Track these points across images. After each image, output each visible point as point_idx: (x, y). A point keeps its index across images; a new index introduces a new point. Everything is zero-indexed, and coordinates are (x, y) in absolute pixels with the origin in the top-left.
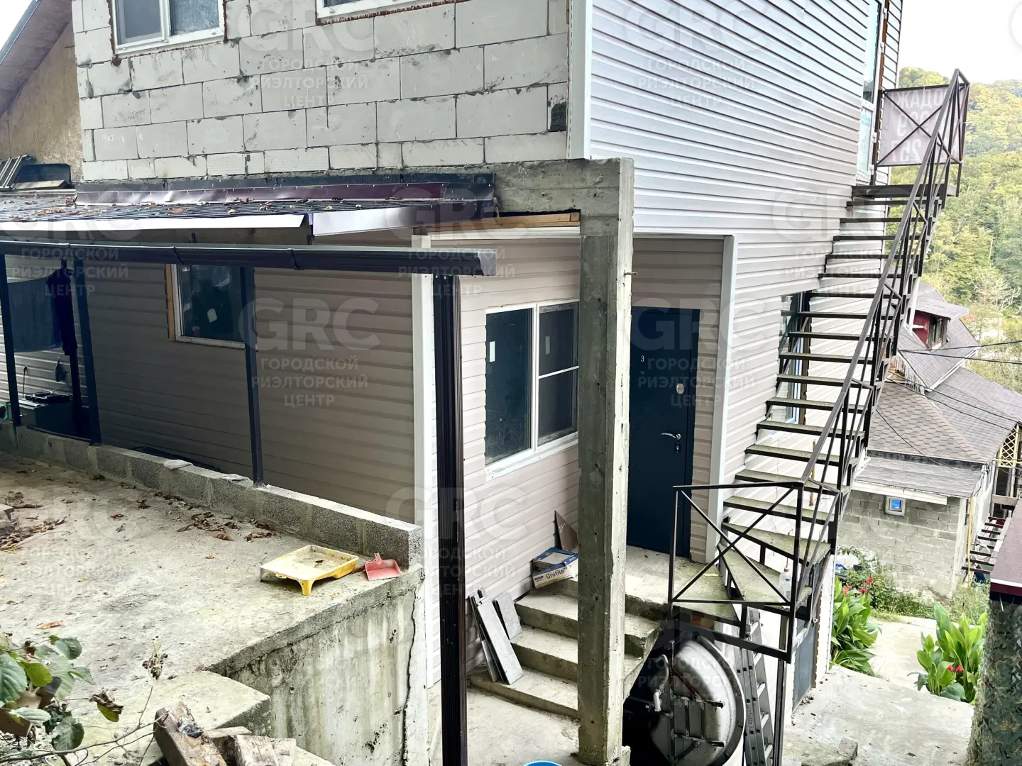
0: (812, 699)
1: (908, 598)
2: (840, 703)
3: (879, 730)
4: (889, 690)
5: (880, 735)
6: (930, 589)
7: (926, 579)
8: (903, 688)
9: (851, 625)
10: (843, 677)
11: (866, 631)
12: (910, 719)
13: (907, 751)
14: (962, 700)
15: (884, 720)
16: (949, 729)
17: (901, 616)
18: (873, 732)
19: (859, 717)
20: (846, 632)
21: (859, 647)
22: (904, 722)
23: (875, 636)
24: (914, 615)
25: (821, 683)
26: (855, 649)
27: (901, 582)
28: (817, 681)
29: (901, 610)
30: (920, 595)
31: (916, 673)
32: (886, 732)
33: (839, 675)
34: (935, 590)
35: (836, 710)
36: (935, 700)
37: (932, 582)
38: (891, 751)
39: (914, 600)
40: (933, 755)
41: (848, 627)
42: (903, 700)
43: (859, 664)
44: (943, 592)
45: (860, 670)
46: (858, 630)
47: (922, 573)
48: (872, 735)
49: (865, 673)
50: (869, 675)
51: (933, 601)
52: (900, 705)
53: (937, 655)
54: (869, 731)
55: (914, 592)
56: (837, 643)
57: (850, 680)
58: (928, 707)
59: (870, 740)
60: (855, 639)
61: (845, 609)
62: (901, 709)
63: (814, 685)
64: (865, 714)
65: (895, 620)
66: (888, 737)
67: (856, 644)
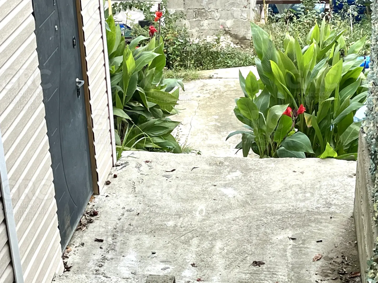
0: (95, 214)
1: (205, 48)
2: (139, 208)
3: (202, 236)
4: (207, 167)
5: (206, 245)
6: (227, 32)
7: (222, 21)
8: (226, 159)
9: (142, 86)
10: (138, 166)
11: (163, 90)
12: (244, 204)
13: (251, 260)
14: (308, 155)
15: (208, 217)
16: (302, 205)
17: (200, 72)
18: (195, 241)
19: (171, 223)
20: (137, 97)
21: (156, 116)
22: (238, 213)
23: (176, 97)
24: (215, 67)
25: (108, 183)
26: (152, 120)
27: (194, 31)
28: (101, 183)
29: (200, 64)
30: (218, 41)
31: (237, 133)
32: (214, 237)
33: (132, 164)
34: (233, 33)
35: (134, 223)
36: (273, 165)
37: (229, 23)
38: (227, 267)
39: (211, 50)
40: (288, 254)
41: (138, 89)
42: (229, 177)
43: (159, 140)
44: (241, 33)
45: (162, 148)
46: (152, 91)
47: (217, 14)
48: (194, 249)
49: (169, 150)
50: (175, 152)
51: (232, 45)
52: (225, 186)
53: (262, 101)
54: (187, 242)
55: (210, 39)
56: (125, 116)
57: (151, 168)
58: (265, 177)
59: (191, 258)
60: (149, 105)
61: (130, 63)
62: (230, 192)
63: (96, 191)
64: (179, 215)
65: (195, 78)
66: (219, 244)
67: (153, 113)
